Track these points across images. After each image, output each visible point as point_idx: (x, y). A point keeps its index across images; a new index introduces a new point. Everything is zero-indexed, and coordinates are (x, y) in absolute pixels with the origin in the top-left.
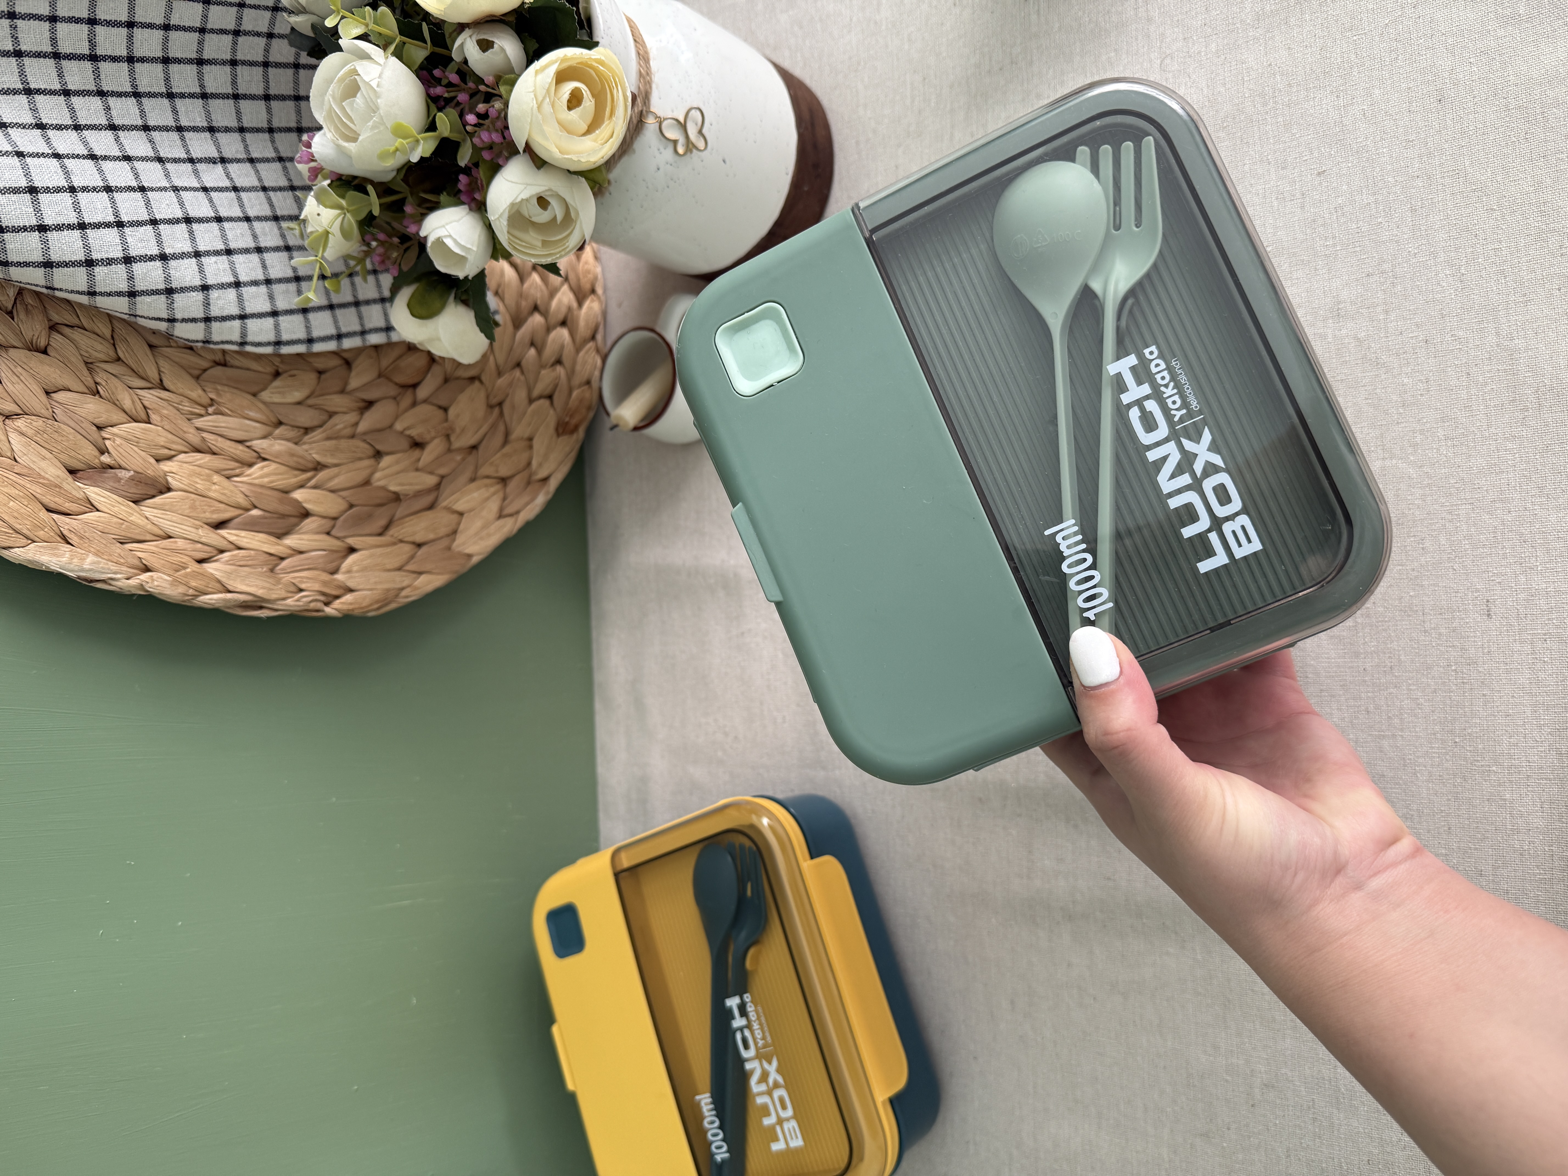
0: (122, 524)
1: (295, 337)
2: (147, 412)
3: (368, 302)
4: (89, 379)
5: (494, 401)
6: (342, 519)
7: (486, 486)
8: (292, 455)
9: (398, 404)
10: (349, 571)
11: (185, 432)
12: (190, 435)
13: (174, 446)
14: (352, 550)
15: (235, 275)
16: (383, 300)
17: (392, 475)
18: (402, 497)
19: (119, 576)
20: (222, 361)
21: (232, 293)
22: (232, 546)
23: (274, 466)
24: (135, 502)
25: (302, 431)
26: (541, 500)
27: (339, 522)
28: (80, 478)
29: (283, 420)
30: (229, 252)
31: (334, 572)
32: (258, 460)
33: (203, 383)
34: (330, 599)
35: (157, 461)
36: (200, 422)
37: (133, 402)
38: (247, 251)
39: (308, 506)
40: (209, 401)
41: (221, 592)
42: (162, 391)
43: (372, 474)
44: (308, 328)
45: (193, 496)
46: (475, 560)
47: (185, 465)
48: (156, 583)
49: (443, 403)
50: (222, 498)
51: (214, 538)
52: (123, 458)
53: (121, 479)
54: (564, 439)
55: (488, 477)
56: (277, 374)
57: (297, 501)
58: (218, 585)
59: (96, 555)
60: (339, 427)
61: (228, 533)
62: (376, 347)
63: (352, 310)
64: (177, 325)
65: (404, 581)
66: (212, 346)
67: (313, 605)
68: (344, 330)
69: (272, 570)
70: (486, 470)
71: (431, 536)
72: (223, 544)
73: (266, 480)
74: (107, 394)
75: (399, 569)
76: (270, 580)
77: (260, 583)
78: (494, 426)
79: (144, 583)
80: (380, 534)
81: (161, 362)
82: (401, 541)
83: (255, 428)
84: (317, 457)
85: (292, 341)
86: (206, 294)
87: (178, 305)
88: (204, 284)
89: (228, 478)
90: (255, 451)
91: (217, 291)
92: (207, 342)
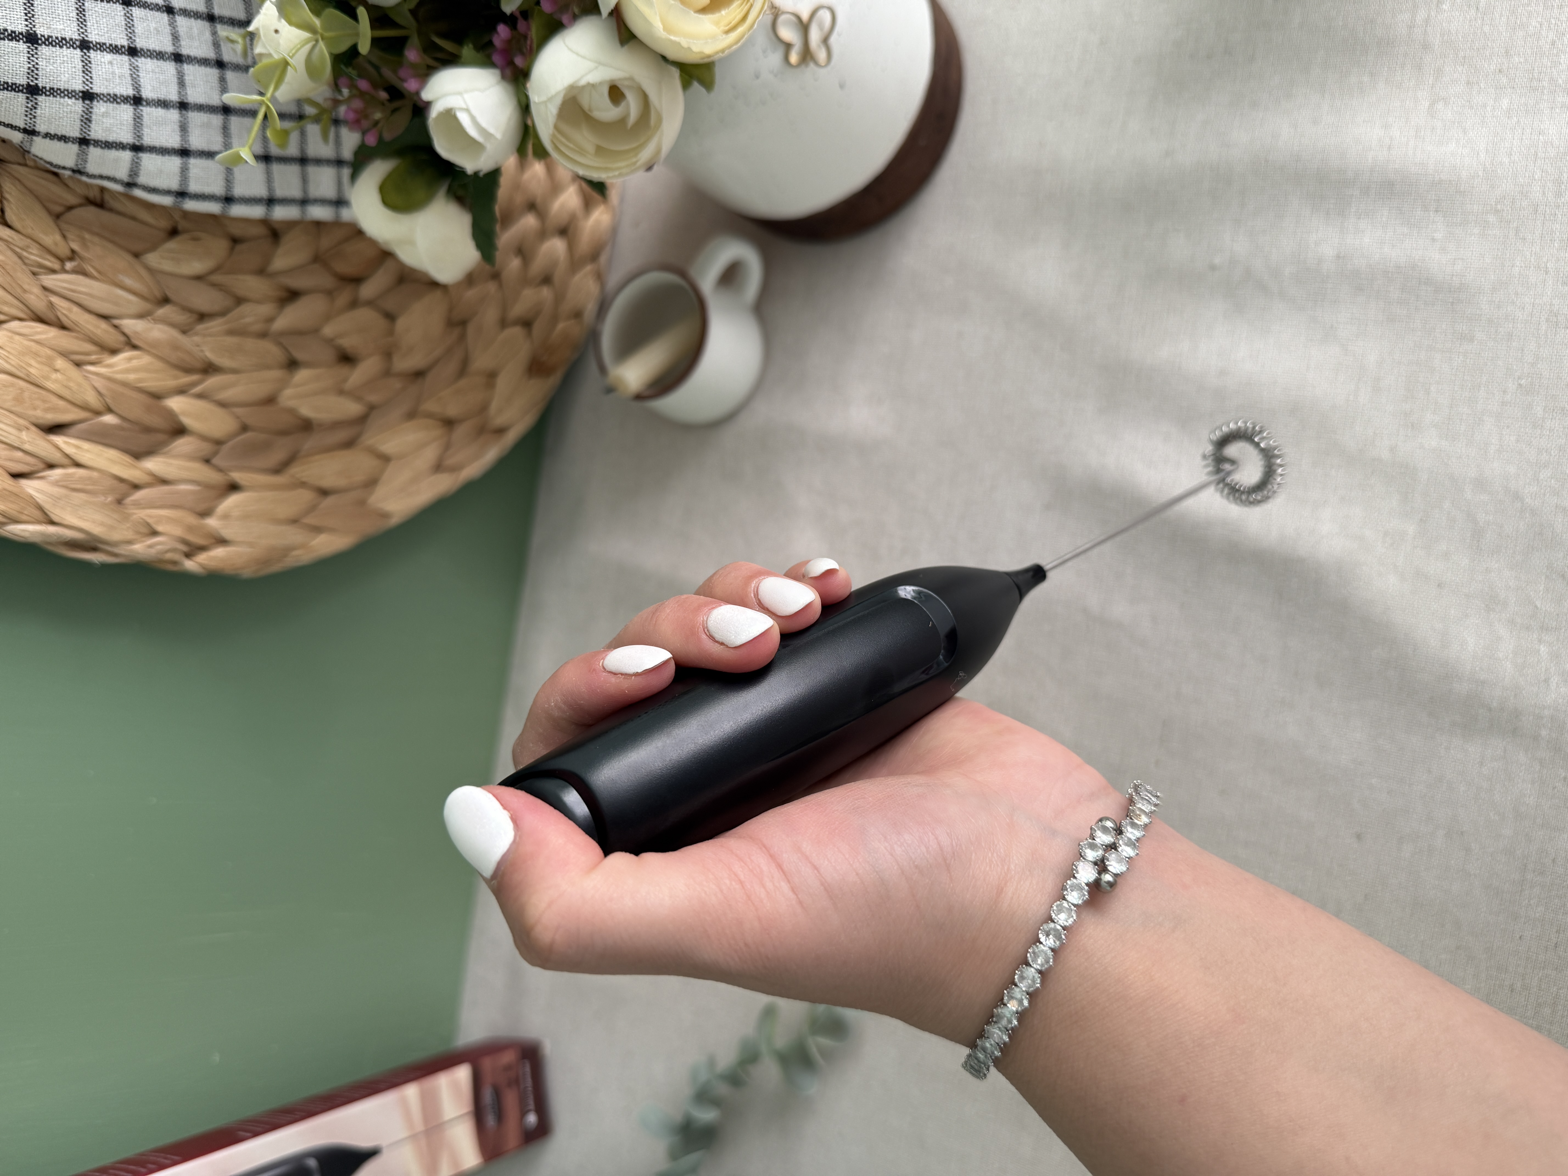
1: (207, 190)
3: (319, 162)
5: (457, 317)
6: (229, 444)
7: (426, 427)
8: (177, 348)
9: (332, 301)
10: (226, 517)
11: (25, 291)
12: (32, 297)
14: (234, 488)
15: (137, 86)
17: (307, 395)
18: (314, 426)
20: (98, 200)
21: (126, 112)
22: (67, 461)
23: (147, 359)
25: (196, 317)
26: (491, 454)
27: (225, 448)
29: (170, 295)
30: (133, 52)
31: (206, 514)
32: (127, 348)
33: (64, 226)
34: (194, 550)
36: (49, 280)
38: (159, 55)
39: (186, 421)
40: (69, 253)
41: (40, 523)
43: (281, 389)
44: (229, 182)
45: (21, 383)
46: (393, 521)
47: (17, 337)
49: (391, 310)
50: (65, 393)
51: (42, 445)
54: (536, 380)
55: (430, 415)
56: (174, 232)
57: (171, 411)
58: (37, 514)
60: (248, 320)
61: (65, 442)
62: (317, 224)
63: (295, 168)
64: (37, 140)
65: (296, 538)
66: (84, 179)
67: (168, 555)
68: (279, 194)
69: (119, 502)
70: (430, 406)
71: (344, 483)
72: (56, 457)
73: (131, 377)
75: (294, 521)
76: (115, 516)
77: (98, 517)
78: (450, 351)
80: (276, 472)
82: (303, 485)
83: (129, 301)
84: (210, 355)
85: (204, 194)
86: (88, 105)
87: (42, 112)
88: (87, 90)
89: (78, 364)
90: (124, 334)
91: (105, 104)
92: (77, 171)
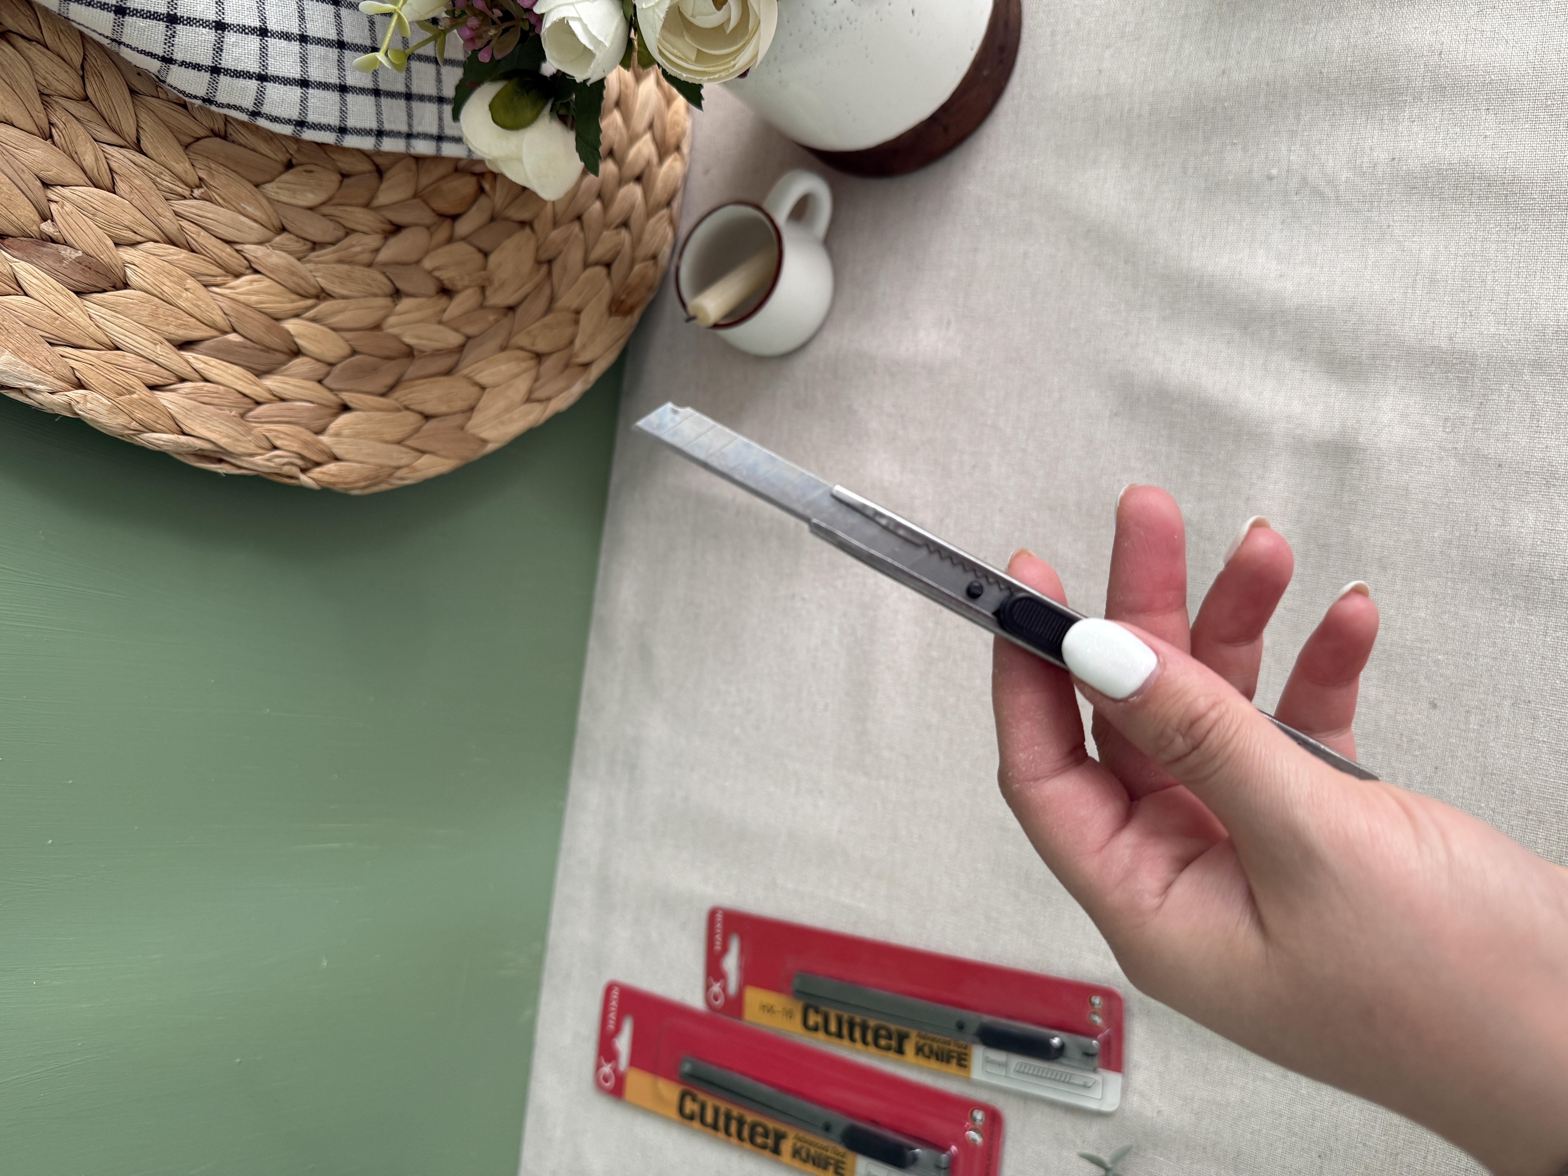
0: (56, 319)
1: (324, 120)
2: (113, 177)
3: (422, 98)
4: (42, 116)
5: (544, 256)
6: (340, 366)
7: (518, 359)
8: (293, 273)
9: (431, 235)
10: (337, 434)
11: (159, 214)
12: (166, 220)
13: (142, 230)
14: (345, 408)
15: (263, 20)
16: (441, 100)
17: (410, 323)
18: (416, 353)
19: (41, 387)
20: (222, 133)
21: (254, 41)
22: (197, 376)
23: (267, 282)
24: (78, 293)
25: (309, 245)
26: (578, 389)
27: (336, 370)
28: (8, 247)
29: (288, 226)
31: (320, 432)
32: (248, 271)
33: (193, 156)
34: (309, 465)
35: (117, 245)
36: (181, 206)
37: (97, 159)
39: (300, 342)
40: (197, 181)
41: (173, 433)
42: (137, 154)
43: (386, 317)
44: (343, 113)
45: (156, 300)
46: (490, 447)
47: (152, 257)
48: (89, 405)
49: (485, 246)
50: (195, 311)
51: (176, 360)
52: (71, 232)
53: (64, 259)
54: (616, 319)
55: (521, 348)
56: (289, 166)
57: (288, 332)
58: (170, 424)
59: (14, 353)
60: (356, 249)
61: (194, 358)
62: (418, 159)
63: (402, 103)
64: (174, 68)
65: (402, 458)
66: (213, 108)
67: (286, 469)
68: (387, 126)
69: (242, 416)
70: (522, 340)
71: (443, 409)
72: (187, 371)
73: (254, 298)
74: (63, 142)
75: (399, 442)
76: (238, 428)
77: (223, 428)
78: (538, 288)
79: (73, 403)
80: (383, 395)
81: (144, 116)
82: (407, 408)
83: (251, 228)
84: (324, 283)
85: (320, 124)
86: (220, 34)
87: (180, 40)
88: (220, 20)
89: (205, 286)
90: (245, 258)
91: (235, 34)
92: (208, 101)
